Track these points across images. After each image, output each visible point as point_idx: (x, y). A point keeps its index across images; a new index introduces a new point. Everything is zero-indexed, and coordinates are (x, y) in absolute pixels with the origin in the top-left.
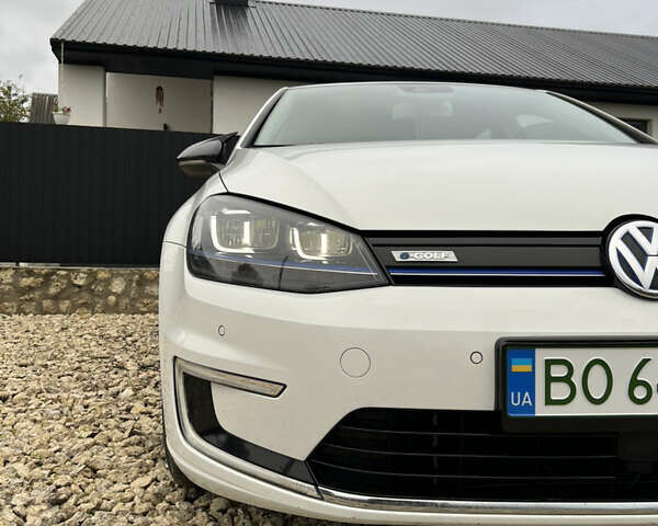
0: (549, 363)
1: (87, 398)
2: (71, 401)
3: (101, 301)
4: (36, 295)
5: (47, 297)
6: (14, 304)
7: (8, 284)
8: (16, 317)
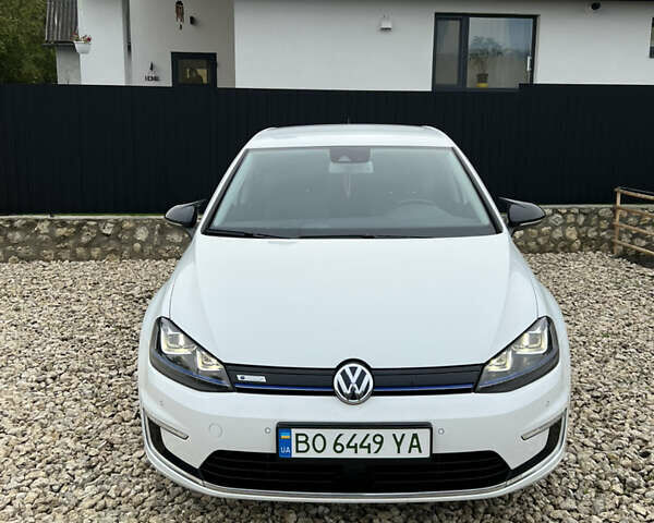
0: (297, 435)
1: (111, 377)
2: (99, 380)
3: (128, 248)
4: (70, 243)
5: (80, 245)
6: (51, 251)
7: (45, 234)
8: (53, 263)
